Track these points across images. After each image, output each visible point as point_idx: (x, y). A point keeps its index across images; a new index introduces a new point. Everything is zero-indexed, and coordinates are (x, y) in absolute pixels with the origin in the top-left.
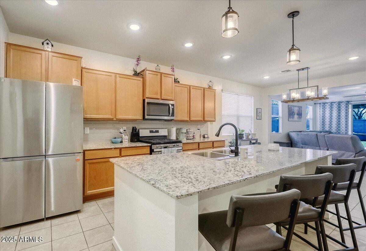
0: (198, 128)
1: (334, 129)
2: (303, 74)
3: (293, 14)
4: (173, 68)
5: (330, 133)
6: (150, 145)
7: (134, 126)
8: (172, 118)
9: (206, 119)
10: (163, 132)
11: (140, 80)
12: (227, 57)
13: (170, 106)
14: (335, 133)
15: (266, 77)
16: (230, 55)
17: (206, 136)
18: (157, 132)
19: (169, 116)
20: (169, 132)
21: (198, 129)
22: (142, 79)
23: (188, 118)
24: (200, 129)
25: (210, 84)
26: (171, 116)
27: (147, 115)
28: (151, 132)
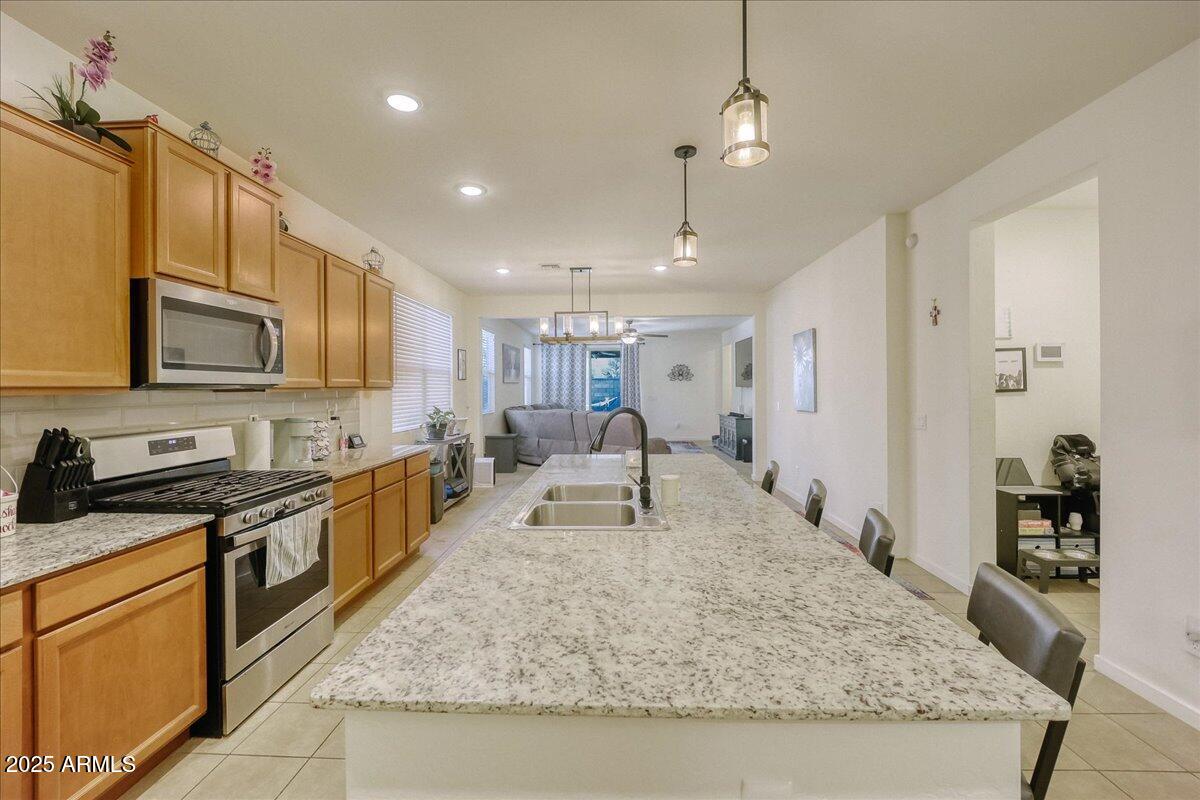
0: (332, 413)
1: (565, 401)
2: (581, 278)
3: (686, 151)
4: (268, 162)
5: (559, 406)
6: (209, 517)
7: (54, 423)
8: (274, 378)
9: (371, 381)
10: (214, 444)
11: (114, 172)
12: (471, 191)
13: (269, 324)
14: (567, 407)
15: (503, 272)
16: (482, 187)
17: (356, 441)
18: (188, 444)
19: (263, 370)
20: (242, 439)
21: (333, 419)
22: (124, 169)
23: (320, 378)
24: (338, 418)
25: (374, 260)
26: (273, 371)
27: (165, 366)
28: (156, 448)
